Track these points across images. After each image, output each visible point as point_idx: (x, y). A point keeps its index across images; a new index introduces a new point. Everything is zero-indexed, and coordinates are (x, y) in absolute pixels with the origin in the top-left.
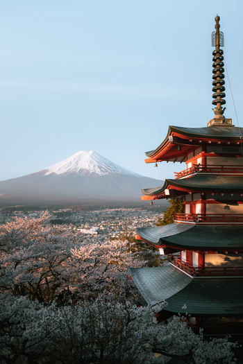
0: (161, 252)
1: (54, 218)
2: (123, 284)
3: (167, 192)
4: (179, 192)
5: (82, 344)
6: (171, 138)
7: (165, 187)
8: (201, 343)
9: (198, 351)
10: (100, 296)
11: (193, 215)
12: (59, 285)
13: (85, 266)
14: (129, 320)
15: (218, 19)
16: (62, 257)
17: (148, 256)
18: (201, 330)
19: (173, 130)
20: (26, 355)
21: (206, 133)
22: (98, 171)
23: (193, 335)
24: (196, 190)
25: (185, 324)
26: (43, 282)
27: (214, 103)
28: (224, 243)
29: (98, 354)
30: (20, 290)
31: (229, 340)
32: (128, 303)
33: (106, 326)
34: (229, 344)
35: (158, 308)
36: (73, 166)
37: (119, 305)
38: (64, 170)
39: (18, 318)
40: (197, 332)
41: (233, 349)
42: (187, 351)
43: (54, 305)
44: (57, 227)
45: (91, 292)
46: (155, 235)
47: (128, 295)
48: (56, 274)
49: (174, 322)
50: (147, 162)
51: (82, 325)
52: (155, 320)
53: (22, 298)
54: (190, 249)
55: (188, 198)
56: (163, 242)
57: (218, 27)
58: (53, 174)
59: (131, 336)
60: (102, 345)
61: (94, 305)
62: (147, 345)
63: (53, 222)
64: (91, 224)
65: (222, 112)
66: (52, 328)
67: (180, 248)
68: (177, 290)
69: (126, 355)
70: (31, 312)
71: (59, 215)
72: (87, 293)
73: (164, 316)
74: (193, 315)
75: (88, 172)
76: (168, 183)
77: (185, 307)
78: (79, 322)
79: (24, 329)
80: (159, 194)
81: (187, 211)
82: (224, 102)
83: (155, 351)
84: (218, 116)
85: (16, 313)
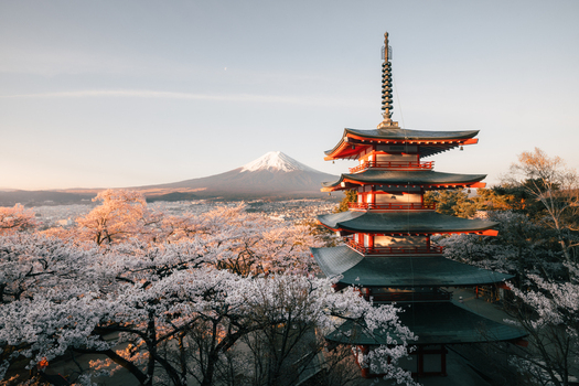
0: (338, 234)
1: (249, 207)
2: (306, 261)
3: (343, 184)
4: (352, 184)
5: (274, 308)
6: (346, 139)
7: (341, 180)
8: (371, 309)
9: (369, 315)
10: (288, 270)
11: (364, 203)
12: (253, 262)
13: (274, 246)
14: (312, 290)
15: (387, 35)
16: (255, 240)
17: (326, 239)
18: (371, 298)
19: (348, 131)
20: (229, 316)
21: (375, 134)
22: (285, 169)
23: (365, 302)
24: (367, 183)
25: (358, 293)
26: (241, 259)
27: (383, 109)
28: (390, 227)
29: (287, 316)
30: (221, 265)
31: (395, 306)
32: (311, 276)
33: (293, 294)
34: (395, 309)
35: (336, 280)
36: (263, 164)
37: (303, 278)
38: (256, 168)
39: (221, 288)
40: (368, 300)
41: (398, 314)
42: (359, 315)
43: (250, 276)
44: (251, 214)
45: (279, 267)
46: (333, 221)
47: (310, 270)
48: (251, 253)
49: (349, 291)
50: (326, 160)
51: (274, 294)
52: (333, 289)
53: (224, 271)
54: (362, 232)
55: (361, 189)
56: (339, 226)
57: (387, 42)
58: (247, 171)
59: (314, 302)
60: (290, 310)
61: (283, 277)
62: (326, 310)
63: (248, 211)
64: (279, 212)
65: (390, 117)
66: (248, 295)
67: (353, 231)
68: (351, 266)
69: (310, 318)
70: (231, 282)
71: (252, 205)
72: (277, 268)
73: (340, 287)
74: (365, 286)
75: (276, 169)
76: (344, 177)
77: (358, 279)
78: (271, 291)
79: (226, 296)
80: (336, 187)
81: (360, 201)
82: (391, 108)
83: (333, 314)
84: (386, 120)
85: (219, 283)
